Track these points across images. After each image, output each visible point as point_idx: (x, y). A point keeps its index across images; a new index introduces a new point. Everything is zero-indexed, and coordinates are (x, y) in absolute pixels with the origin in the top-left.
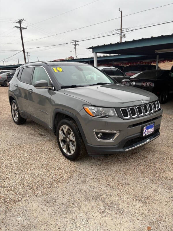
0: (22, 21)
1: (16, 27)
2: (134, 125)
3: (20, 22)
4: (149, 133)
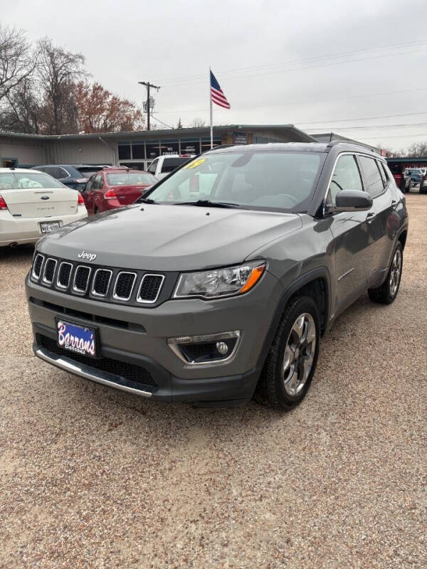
2: (46, 304)
4: (75, 347)
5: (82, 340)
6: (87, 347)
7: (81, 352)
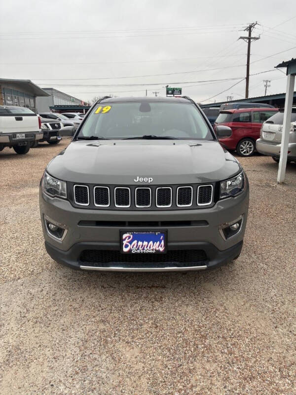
0: (254, 26)
1: (241, 38)
2: (99, 223)
3: (250, 29)
4: (143, 249)
5: (151, 243)
6: (157, 246)
7: (151, 251)
